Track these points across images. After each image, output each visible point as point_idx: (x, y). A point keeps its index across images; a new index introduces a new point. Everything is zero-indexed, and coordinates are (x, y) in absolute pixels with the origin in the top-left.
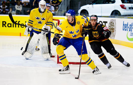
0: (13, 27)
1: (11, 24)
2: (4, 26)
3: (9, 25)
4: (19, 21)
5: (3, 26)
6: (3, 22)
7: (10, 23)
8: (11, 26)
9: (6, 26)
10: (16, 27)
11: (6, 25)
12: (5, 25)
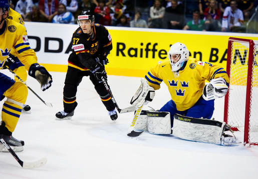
0: (141, 56)
1: (136, 50)
2: (120, 53)
3: (133, 52)
4: (156, 44)
5: (118, 55)
7: (134, 47)
8: (136, 55)
9: (124, 55)
11: (125, 52)
12: (122, 51)
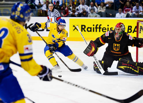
4: (101, 25)
5: (82, 31)
6: (82, 26)
7: (90, 27)
10: (96, 31)
